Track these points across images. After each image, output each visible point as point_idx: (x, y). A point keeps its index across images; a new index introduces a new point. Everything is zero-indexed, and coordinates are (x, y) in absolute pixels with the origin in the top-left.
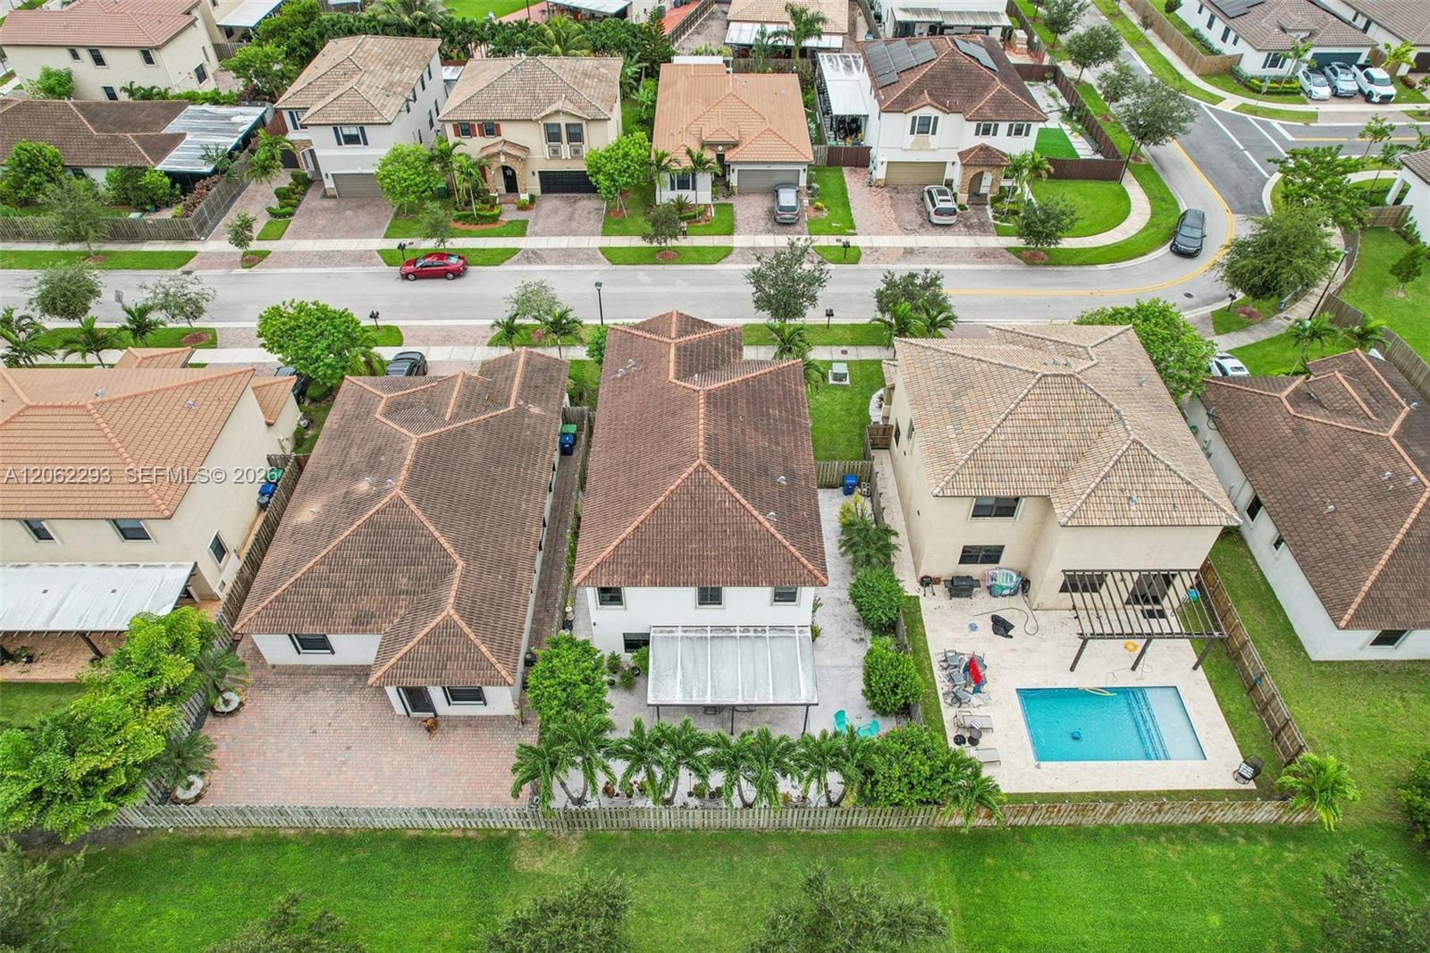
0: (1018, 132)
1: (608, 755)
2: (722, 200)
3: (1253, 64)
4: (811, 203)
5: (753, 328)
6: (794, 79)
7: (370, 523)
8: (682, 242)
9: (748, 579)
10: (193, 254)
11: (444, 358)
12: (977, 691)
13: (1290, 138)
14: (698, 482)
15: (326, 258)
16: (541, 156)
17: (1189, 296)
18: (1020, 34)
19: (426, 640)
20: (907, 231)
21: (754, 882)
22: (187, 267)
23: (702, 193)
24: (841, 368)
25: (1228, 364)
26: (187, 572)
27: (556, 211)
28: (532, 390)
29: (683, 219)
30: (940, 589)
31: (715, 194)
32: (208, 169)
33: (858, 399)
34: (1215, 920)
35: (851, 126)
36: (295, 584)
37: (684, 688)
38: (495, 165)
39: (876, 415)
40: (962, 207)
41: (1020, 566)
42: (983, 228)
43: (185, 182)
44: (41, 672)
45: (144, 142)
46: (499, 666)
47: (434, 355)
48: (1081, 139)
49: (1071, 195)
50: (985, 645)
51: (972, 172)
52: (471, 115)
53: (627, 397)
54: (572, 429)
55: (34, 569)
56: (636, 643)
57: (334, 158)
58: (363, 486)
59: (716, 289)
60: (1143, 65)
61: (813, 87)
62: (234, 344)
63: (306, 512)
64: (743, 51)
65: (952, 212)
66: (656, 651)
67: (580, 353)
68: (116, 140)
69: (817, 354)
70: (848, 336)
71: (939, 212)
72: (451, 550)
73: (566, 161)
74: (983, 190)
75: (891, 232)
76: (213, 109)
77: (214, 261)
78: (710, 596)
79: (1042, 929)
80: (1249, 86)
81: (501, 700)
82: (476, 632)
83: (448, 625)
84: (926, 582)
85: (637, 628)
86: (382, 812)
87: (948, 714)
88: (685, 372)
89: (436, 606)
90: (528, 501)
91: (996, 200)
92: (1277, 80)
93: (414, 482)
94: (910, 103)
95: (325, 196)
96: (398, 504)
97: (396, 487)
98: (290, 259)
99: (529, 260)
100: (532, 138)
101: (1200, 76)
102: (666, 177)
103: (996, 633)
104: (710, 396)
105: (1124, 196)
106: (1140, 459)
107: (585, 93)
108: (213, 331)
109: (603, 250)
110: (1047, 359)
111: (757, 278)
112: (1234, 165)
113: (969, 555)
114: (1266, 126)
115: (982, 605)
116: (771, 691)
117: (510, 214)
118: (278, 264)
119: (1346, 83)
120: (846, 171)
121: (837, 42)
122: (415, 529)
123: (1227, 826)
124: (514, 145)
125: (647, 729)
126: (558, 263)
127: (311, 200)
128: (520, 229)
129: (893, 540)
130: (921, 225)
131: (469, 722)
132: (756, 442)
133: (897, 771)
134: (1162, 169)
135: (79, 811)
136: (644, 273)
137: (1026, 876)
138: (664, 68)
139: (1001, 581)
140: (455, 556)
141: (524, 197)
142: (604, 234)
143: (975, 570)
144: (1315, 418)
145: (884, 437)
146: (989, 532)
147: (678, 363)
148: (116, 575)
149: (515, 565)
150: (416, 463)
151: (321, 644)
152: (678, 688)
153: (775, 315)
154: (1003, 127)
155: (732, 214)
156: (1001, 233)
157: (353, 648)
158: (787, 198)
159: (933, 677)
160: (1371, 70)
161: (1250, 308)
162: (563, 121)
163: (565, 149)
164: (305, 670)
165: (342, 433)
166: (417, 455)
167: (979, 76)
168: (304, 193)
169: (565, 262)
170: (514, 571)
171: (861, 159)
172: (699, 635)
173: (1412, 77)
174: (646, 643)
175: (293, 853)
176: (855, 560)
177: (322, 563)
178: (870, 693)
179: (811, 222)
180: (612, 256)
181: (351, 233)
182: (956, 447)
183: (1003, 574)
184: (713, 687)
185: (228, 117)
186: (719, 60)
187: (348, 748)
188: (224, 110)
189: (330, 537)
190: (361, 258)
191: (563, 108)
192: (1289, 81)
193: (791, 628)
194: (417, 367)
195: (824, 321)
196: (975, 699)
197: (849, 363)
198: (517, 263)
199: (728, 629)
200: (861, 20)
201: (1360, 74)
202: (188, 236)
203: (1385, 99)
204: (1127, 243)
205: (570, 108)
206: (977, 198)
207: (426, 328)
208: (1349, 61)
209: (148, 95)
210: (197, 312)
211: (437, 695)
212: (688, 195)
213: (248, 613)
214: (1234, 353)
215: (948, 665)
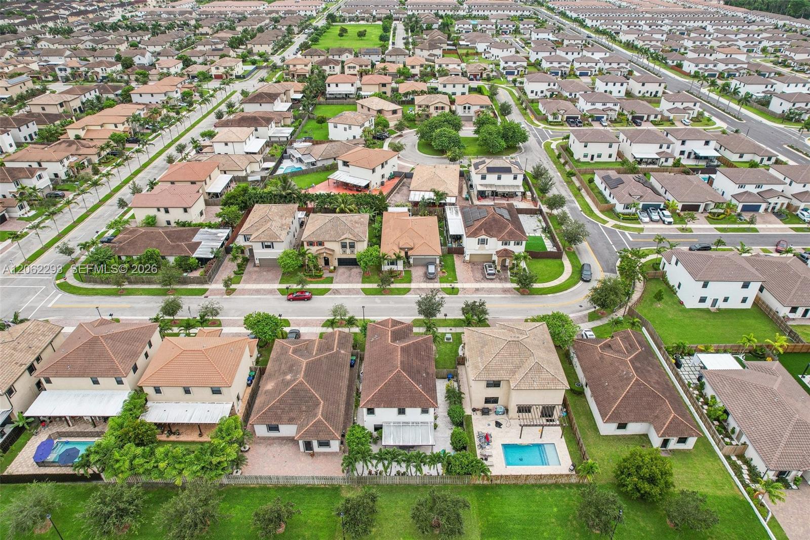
0: (518, 244)
1: (371, 458)
2: (407, 269)
3: (619, 208)
4: (441, 270)
5: (418, 320)
6: (436, 218)
7: (292, 389)
8: (393, 286)
9: (413, 406)
10: (207, 290)
11: (306, 331)
12: (488, 444)
13: (631, 239)
14: (398, 375)
15: (258, 292)
16: (339, 253)
17: (581, 306)
18: (529, 193)
19: (312, 426)
20: (477, 281)
22: (205, 295)
23: (400, 266)
24: (448, 336)
25: (588, 333)
26: (231, 405)
27: (344, 273)
28: (341, 345)
29: (392, 277)
30: (479, 413)
31: (404, 267)
32: (212, 256)
33: (455, 347)
34: (555, 510)
35: (458, 238)
36: (269, 409)
37: (394, 440)
38: (322, 257)
39: (461, 353)
40: (498, 271)
41: (506, 405)
42: (506, 280)
43: (203, 261)
44: (183, 438)
45: (188, 246)
46: (334, 433)
47: (302, 330)
48: (549, 241)
49: (540, 266)
51: (501, 259)
52: (314, 239)
53: (375, 348)
54: (354, 358)
55: (182, 404)
56: (378, 428)
57: (260, 253)
58: (289, 377)
59: (405, 305)
60: (578, 206)
61: (442, 219)
62: (228, 325)
63: (268, 386)
64: (416, 204)
65: (494, 274)
66: (385, 431)
67: (356, 330)
68: (178, 246)
69: (441, 330)
70: (453, 323)
71: (489, 274)
72: (319, 398)
73: (348, 254)
74: (507, 264)
75: (470, 282)
76: (210, 230)
77: (216, 292)
78: (402, 412)
79: (502, 513)
80: (617, 216)
81: (335, 446)
82: (328, 423)
83: (319, 421)
84: (474, 410)
85: (378, 423)
86: (300, 478)
87: (478, 451)
88: (394, 340)
89: (315, 415)
91: (512, 269)
92: (629, 214)
93: (307, 375)
94: (477, 234)
95: (255, 266)
96: (301, 383)
97: (301, 377)
98: (244, 292)
99: (335, 293)
100: (336, 247)
101: (600, 211)
102: (386, 262)
103: (496, 426)
104: (402, 348)
105: (562, 266)
106: (538, 368)
107: (356, 230)
108: (219, 320)
109: (363, 289)
110: (513, 335)
111: (419, 303)
112: (608, 251)
113: (488, 401)
114: (623, 234)
115: (493, 418)
116: (421, 441)
117: (326, 274)
118: (240, 294)
119: (655, 216)
120: (455, 256)
121: (453, 200)
122: (307, 391)
123: (564, 484)
124: (329, 249)
125: (383, 450)
126: (346, 294)
127: (249, 268)
128: (330, 280)
129: (462, 396)
130: (482, 279)
131: (324, 454)
132: (416, 363)
133: (457, 463)
134: (579, 253)
135: (214, 473)
136: (377, 298)
137: (499, 498)
138: (384, 213)
139: (499, 410)
140: (320, 400)
141: (332, 268)
142: (363, 282)
143: (490, 406)
144: (608, 354)
145: (462, 361)
146: (493, 392)
147: (391, 337)
148: (208, 406)
150: (306, 369)
151: (276, 429)
152: (392, 440)
153: (426, 316)
154: (512, 243)
155: (411, 275)
156: (512, 282)
157: (287, 430)
158: (432, 269)
159: (474, 440)
160: (664, 211)
161: (602, 311)
162: (348, 241)
163: (348, 251)
164: (269, 438)
165: (277, 359)
166: (306, 366)
167: (504, 223)
168: (246, 265)
169: (348, 294)
171: (460, 251)
172: (398, 425)
173: (682, 214)
174: (381, 428)
175: (272, 492)
176: (450, 402)
177: (277, 402)
178: (452, 444)
179: (441, 278)
180: (366, 292)
181: (267, 281)
182: (480, 364)
183: (499, 407)
184: (402, 440)
185: (216, 234)
186: (405, 209)
188: (214, 231)
189: (280, 393)
190: (271, 292)
191: (347, 237)
192: (634, 215)
193: (427, 423)
194: (298, 335)
195: (444, 317)
196: (487, 447)
197: (452, 334)
198: (330, 294)
199: (407, 423)
200: (465, 186)
201: (661, 213)
202: (205, 282)
203: (670, 223)
204: (560, 285)
205: (351, 236)
206: (504, 267)
207: (298, 320)
208: (656, 207)
209: (184, 225)
210: (217, 314)
211: (315, 444)
212: (394, 267)
213: (252, 419)
214: (593, 329)
215: (479, 436)
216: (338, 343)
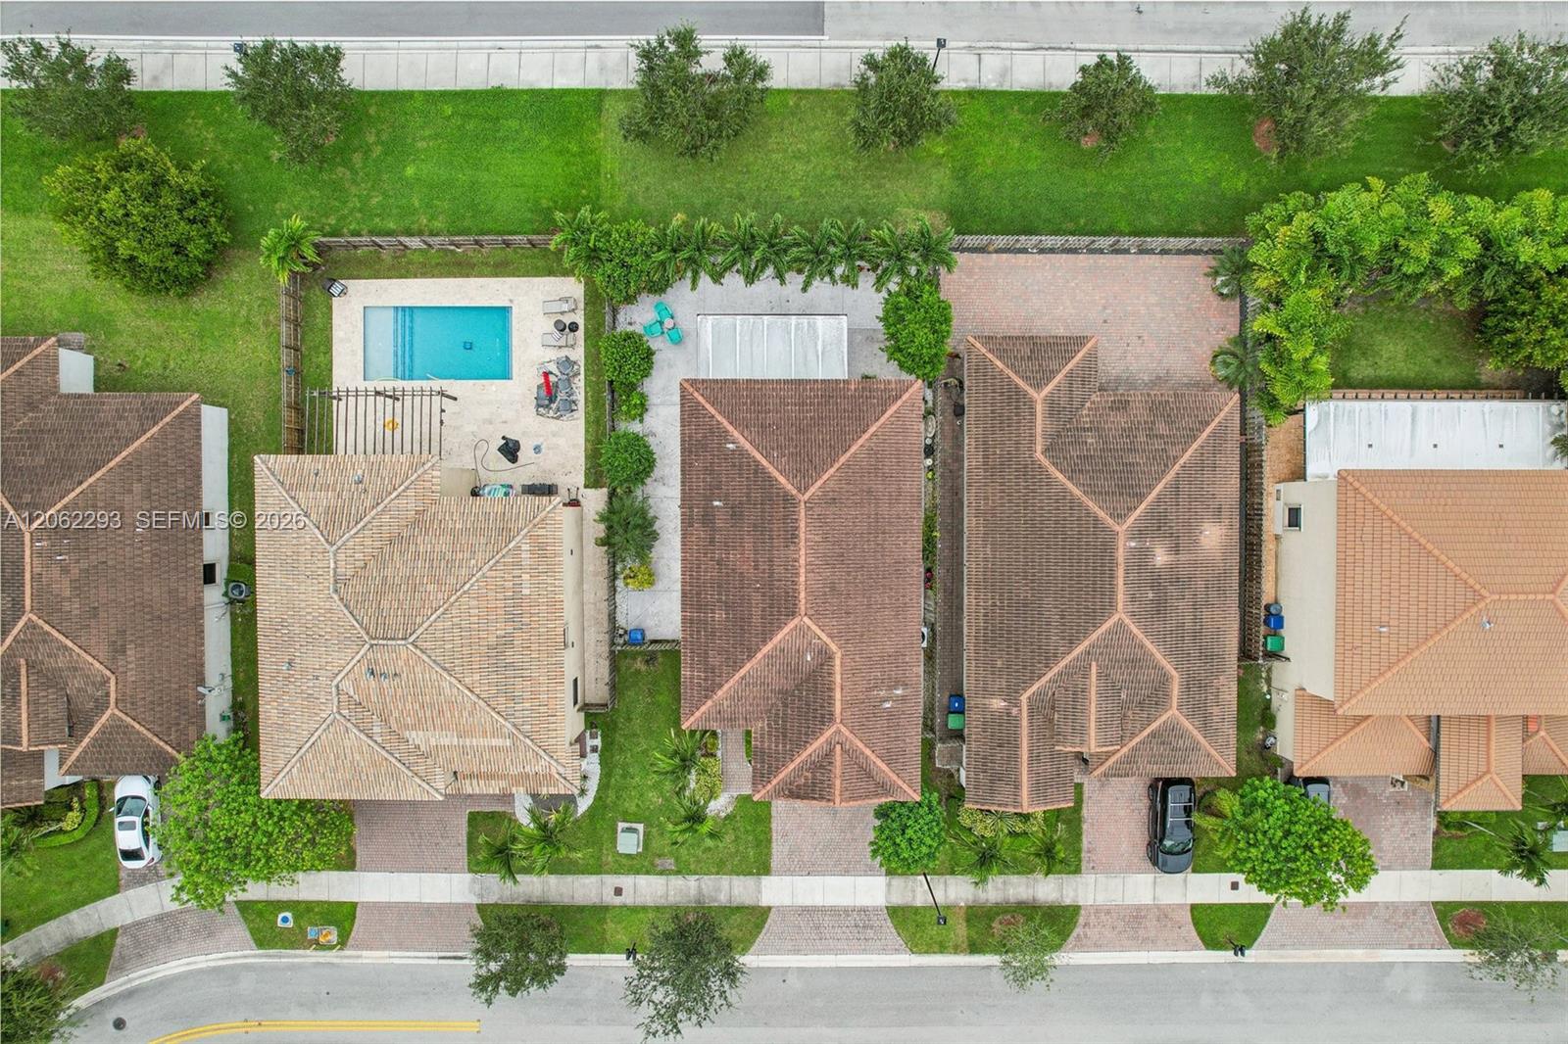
7: (1141, 497)
12: (549, 375)
19: (1054, 373)
21: (758, 201)
28: (1006, 737)
33: (611, 795)
37: (815, 331)
46: (984, 350)
50: (529, 427)
58: (1161, 555)
72: (1052, 469)
82: (1010, 381)
83: (1038, 386)
84: (574, 503)
87: (578, 354)
89: (1053, 408)
90: (986, 560)
93: (1107, 548)
96: (1118, 516)
103: (517, 442)
108: (1448, 941)
115: (528, 470)
116: (738, 327)
122: (1092, 491)
140: (1045, 462)
149: (986, 470)
150: (1112, 577)
152: (820, 332)
159: (586, 392)
165: (1212, 660)
170: (985, 463)
177: (1176, 458)
184: (789, 333)
187: (1105, 322)
196: (552, 366)
215: (570, 406)
216: (1017, 747)
